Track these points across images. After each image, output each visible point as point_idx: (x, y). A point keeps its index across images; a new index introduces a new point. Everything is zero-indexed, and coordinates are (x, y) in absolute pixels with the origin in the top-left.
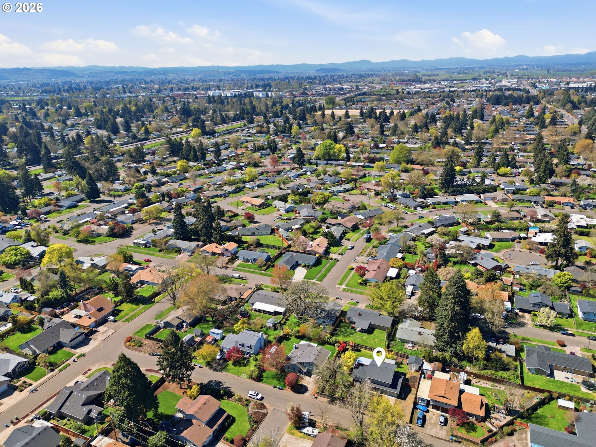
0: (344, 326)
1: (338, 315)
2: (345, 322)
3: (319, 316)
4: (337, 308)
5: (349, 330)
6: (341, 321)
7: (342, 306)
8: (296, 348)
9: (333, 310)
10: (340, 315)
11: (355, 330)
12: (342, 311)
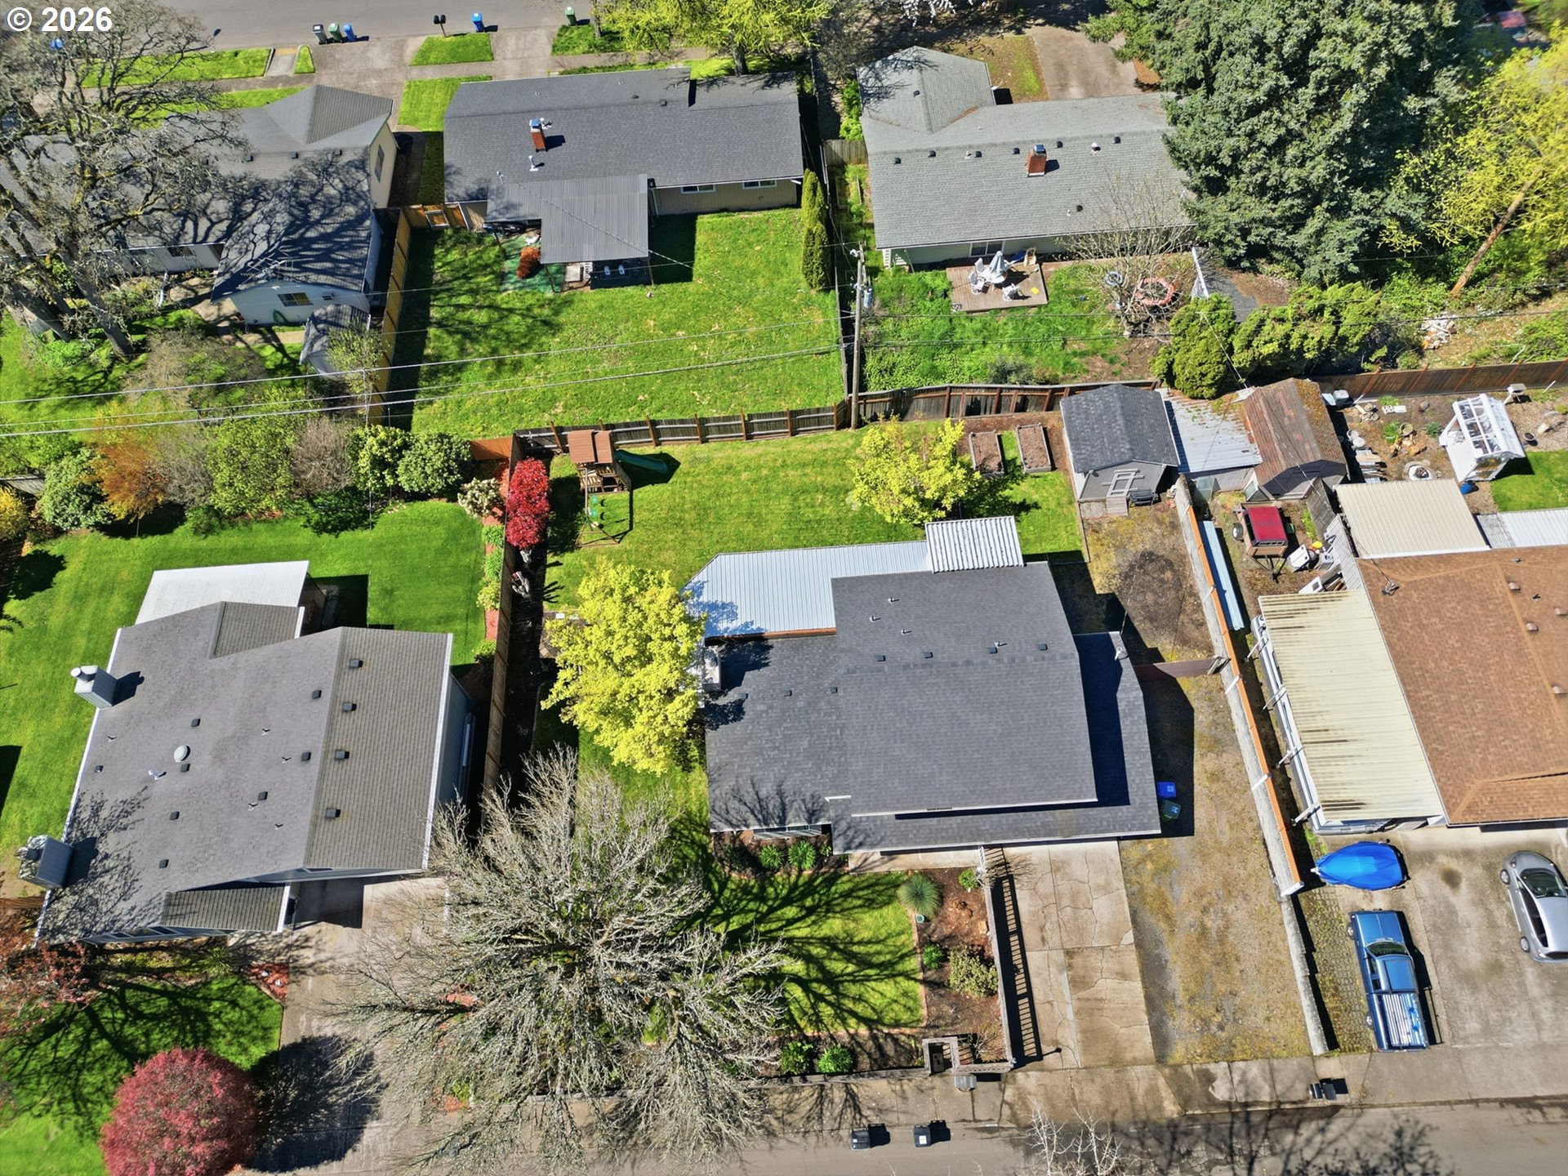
0: (465, 273)
1: (379, 193)
2: (462, 236)
3: (235, 258)
4: (356, 139)
5: (510, 295)
6: (425, 239)
7: (384, 105)
8: (121, 689)
9: (326, 169)
10: (400, 193)
11: (557, 278)
12: (405, 141)
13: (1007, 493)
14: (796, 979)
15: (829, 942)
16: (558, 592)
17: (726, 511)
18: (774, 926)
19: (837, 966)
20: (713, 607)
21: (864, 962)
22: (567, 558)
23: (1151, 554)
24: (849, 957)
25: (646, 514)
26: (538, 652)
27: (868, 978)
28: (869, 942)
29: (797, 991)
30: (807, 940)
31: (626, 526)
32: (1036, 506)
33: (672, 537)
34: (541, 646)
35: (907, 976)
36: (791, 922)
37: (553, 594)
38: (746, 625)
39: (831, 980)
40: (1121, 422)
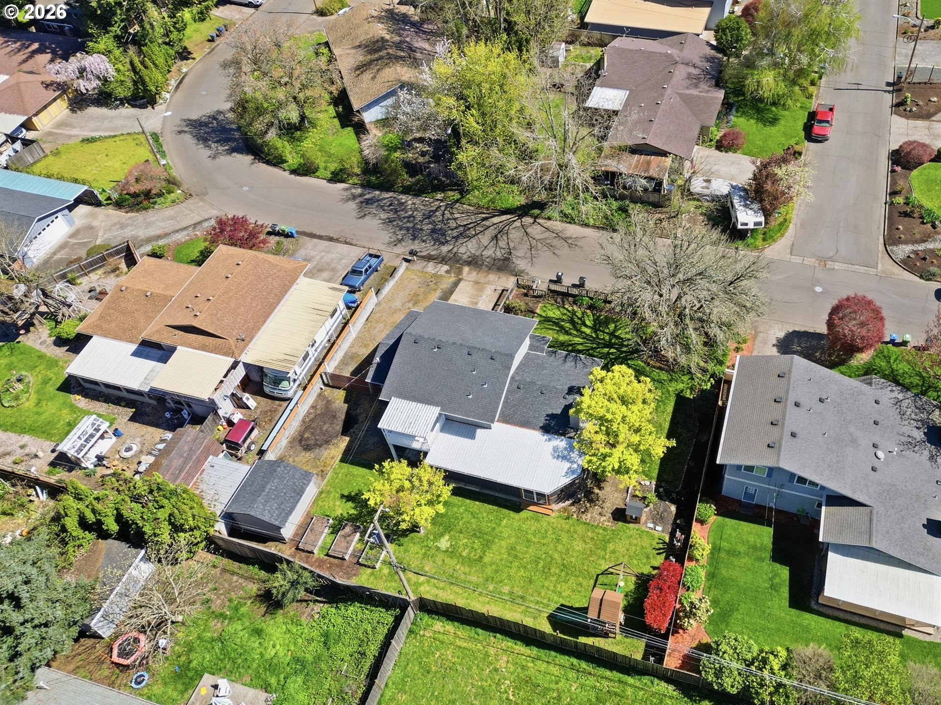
13: (353, 512)
14: (586, 326)
15: (567, 333)
16: (658, 546)
17: (529, 567)
18: (589, 345)
19: (568, 325)
20: (564, 458)
21: (557, 324)
22: (646, 570)
23: (305, 449)
24: (562, 327)
25: (585, 583)
26: (677, 509)
27: (557, 319)
28: (551, 329)
29: (588, 323)
30: (576, 336)
31: (601, 579)
32: (343, 496)
33: (573, 560)
34: (674, 513)
35: (541, 316)
36: (582, 344)
37: (661, 546)
38: (550, 440)
39: (572, 322)
40: (269, 487)
